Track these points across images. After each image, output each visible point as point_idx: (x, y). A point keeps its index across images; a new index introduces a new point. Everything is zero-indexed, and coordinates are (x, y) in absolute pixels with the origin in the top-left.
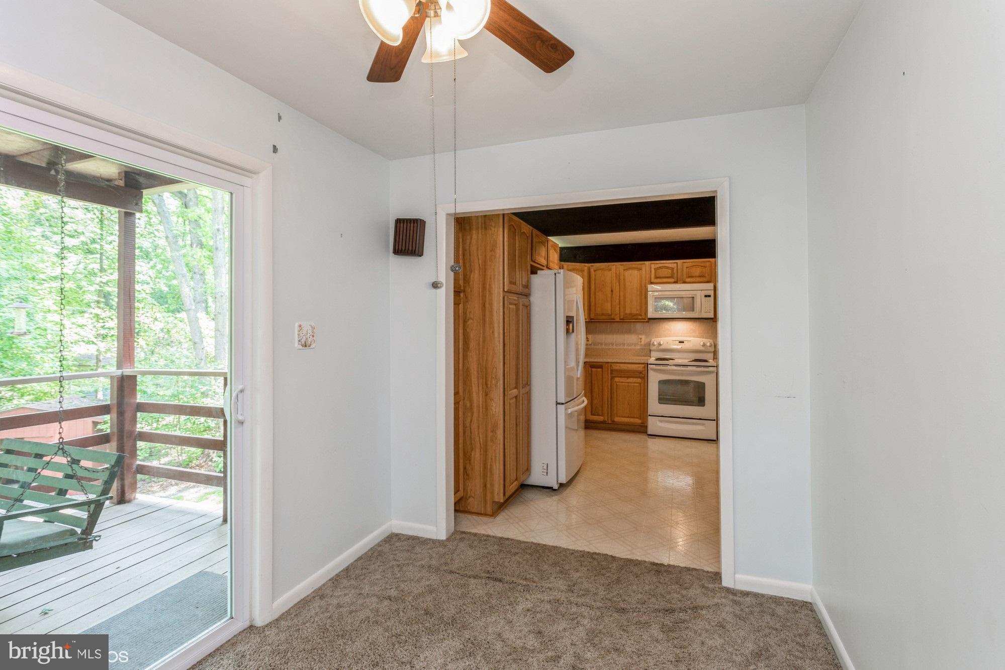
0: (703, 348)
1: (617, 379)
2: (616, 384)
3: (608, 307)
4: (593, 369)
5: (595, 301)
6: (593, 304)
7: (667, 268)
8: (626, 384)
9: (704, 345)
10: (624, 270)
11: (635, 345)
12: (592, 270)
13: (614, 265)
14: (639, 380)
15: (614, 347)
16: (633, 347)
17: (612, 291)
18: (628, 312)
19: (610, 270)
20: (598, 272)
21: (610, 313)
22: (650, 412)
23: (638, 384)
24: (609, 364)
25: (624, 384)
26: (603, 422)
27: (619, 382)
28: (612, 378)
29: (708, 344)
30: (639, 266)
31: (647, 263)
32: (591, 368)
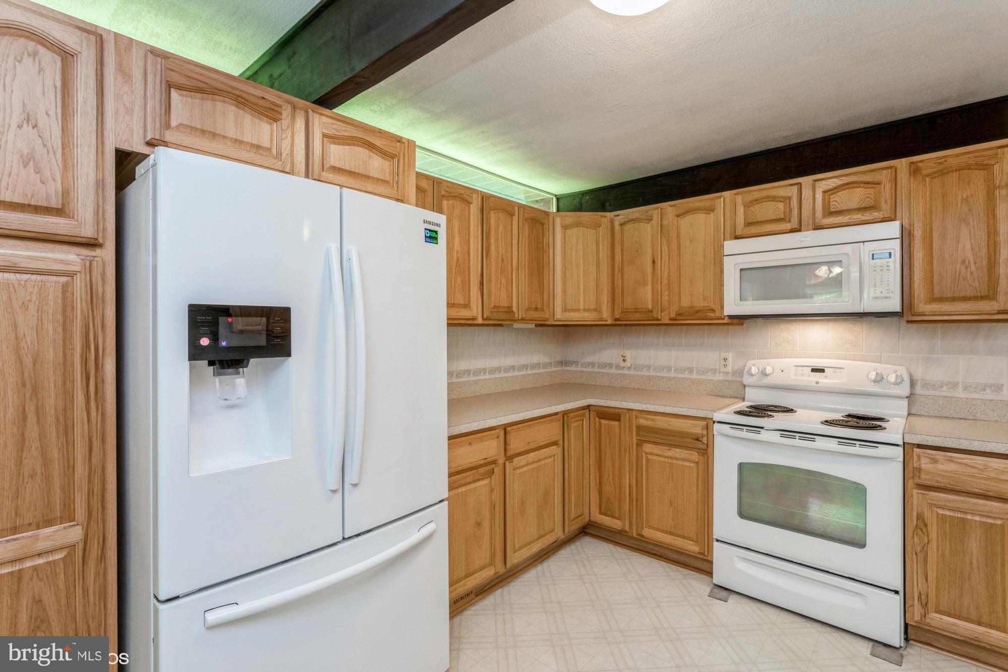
0: (876, 389)
1: (648, 448)
2: (647, 459)
3: (646, 296)
4: (603, 422)
5: (623, 284)
6: (618, 290)
7: (775, 199)
8: (667, 460)
9: (879, 379)
10: (678, 216)
11: (714, 371)
12: (617, 224)
13: (658, 208)
14: (695, 456)
15: (672, 375)
16: (710, 377)
17: (654, 262)
18: (685, 303)
19: (650, 220)
20: (626, 227)
21: (650, 307)
22: (717, 532)
23: (692, 465)
24: (634, 413)
25: (662, 459)
26: (621, 532)
27: (651, 454)
28: (640, 444)
29: (892, 378)
30: (708, 204)
31: (727, 194)
32: (600, 418)
